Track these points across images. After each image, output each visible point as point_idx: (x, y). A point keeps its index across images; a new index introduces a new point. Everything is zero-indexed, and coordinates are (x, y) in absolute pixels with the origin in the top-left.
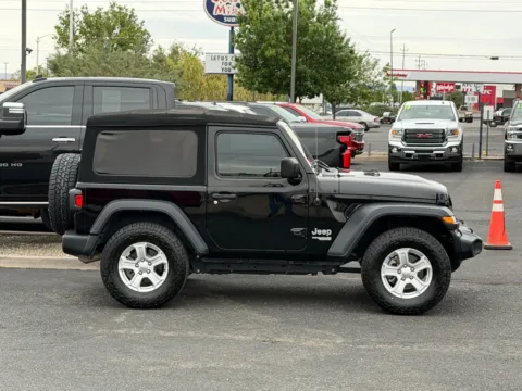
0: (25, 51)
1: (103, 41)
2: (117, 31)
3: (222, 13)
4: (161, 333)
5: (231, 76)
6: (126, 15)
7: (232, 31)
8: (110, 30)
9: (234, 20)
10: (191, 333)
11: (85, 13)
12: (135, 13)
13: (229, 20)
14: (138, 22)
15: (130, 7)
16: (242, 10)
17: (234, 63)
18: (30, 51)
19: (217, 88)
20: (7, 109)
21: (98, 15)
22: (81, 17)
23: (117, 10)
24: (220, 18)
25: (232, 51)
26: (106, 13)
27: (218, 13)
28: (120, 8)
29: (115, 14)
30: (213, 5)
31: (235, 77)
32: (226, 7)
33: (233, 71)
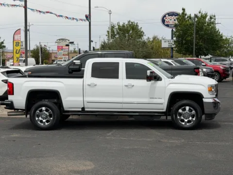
0: (90, 41)
1: (126, 36)
2: (131, 32)
3: (168, 23)
4: (122, 138)
5: (172, 48)
6: (134, 25)
7: (172, 31)
8: (128, 32)
9: (173, 26)
10: (132, 139)
11: (118, 25)
12: (138, 24)
13: (171, 26)
14: (139, 28)
15: (136, 22)
16: (176, 22)
17: (173, 43)
18: (92, 41)
19: (167, 53)
20: (75, 63)
21: (123, 26)
22: (117, 27)
23: (131, 23)
24: (168, 26)
25: (172, 38)
26: (127, 25)
27: (167, 23)
28: (132, 23)
29: (130, 25)
30: (165, 20)
31: (174, 49)
32: (170, 21)
33: (173, 46)
